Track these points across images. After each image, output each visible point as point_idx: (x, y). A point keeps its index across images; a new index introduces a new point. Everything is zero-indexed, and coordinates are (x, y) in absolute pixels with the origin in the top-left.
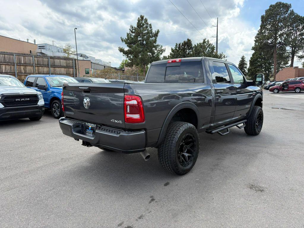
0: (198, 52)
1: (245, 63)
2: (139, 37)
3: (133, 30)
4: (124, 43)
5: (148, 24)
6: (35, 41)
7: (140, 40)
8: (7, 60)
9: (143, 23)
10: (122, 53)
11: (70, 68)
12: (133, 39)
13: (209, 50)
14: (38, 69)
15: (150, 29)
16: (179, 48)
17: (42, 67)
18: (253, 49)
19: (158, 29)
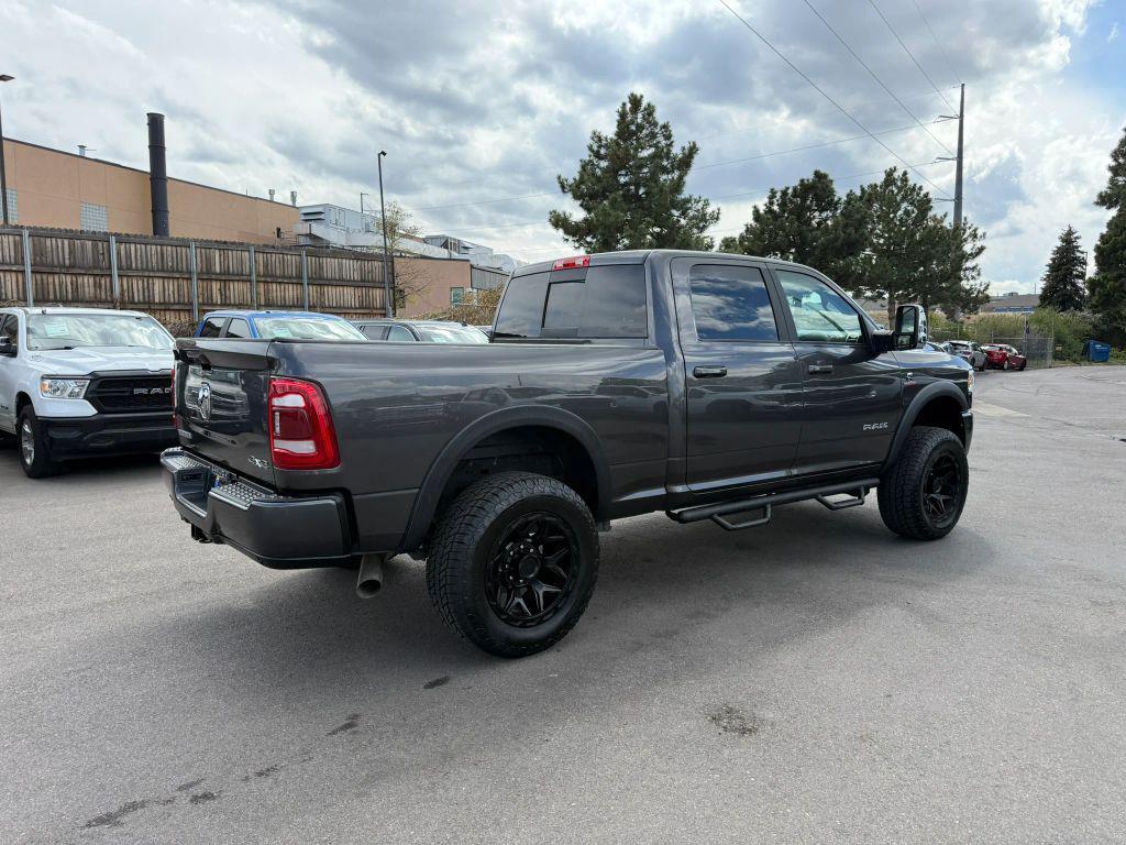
0: (857, 220)
1: (1076, 258)
2: (623, 172)
3: (600, 147)
4: (570, 195)
5: (656, 124)
6: (293, 196)
7: (626, 184)
8: (170, 264)
9: (639, 121)
10: (561, 231)
11: (373, 287)
12: (599, 179)
13: (907, 213)
14: (267, 292)
15: (663, 143)
16: (783, 205)
17: (280, 283)
18: (1105, 200)
19: (692, 140)
